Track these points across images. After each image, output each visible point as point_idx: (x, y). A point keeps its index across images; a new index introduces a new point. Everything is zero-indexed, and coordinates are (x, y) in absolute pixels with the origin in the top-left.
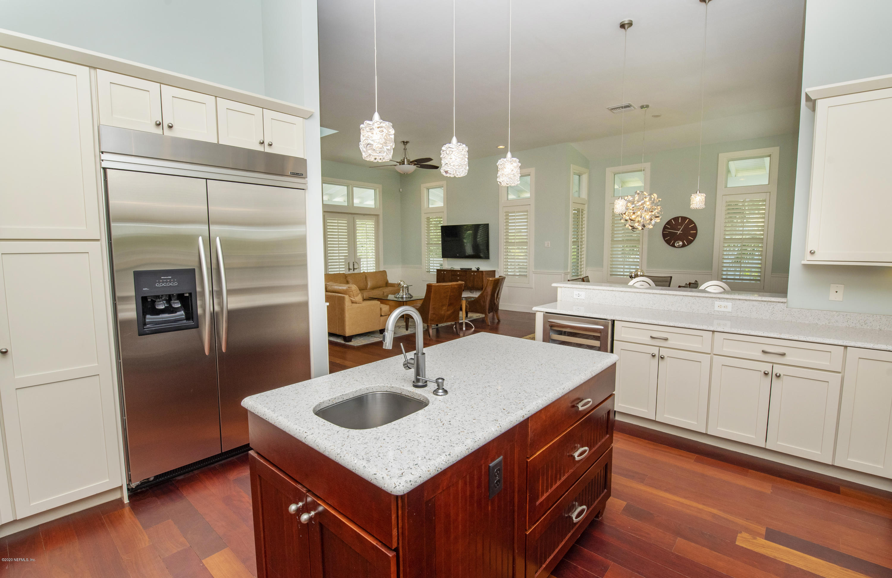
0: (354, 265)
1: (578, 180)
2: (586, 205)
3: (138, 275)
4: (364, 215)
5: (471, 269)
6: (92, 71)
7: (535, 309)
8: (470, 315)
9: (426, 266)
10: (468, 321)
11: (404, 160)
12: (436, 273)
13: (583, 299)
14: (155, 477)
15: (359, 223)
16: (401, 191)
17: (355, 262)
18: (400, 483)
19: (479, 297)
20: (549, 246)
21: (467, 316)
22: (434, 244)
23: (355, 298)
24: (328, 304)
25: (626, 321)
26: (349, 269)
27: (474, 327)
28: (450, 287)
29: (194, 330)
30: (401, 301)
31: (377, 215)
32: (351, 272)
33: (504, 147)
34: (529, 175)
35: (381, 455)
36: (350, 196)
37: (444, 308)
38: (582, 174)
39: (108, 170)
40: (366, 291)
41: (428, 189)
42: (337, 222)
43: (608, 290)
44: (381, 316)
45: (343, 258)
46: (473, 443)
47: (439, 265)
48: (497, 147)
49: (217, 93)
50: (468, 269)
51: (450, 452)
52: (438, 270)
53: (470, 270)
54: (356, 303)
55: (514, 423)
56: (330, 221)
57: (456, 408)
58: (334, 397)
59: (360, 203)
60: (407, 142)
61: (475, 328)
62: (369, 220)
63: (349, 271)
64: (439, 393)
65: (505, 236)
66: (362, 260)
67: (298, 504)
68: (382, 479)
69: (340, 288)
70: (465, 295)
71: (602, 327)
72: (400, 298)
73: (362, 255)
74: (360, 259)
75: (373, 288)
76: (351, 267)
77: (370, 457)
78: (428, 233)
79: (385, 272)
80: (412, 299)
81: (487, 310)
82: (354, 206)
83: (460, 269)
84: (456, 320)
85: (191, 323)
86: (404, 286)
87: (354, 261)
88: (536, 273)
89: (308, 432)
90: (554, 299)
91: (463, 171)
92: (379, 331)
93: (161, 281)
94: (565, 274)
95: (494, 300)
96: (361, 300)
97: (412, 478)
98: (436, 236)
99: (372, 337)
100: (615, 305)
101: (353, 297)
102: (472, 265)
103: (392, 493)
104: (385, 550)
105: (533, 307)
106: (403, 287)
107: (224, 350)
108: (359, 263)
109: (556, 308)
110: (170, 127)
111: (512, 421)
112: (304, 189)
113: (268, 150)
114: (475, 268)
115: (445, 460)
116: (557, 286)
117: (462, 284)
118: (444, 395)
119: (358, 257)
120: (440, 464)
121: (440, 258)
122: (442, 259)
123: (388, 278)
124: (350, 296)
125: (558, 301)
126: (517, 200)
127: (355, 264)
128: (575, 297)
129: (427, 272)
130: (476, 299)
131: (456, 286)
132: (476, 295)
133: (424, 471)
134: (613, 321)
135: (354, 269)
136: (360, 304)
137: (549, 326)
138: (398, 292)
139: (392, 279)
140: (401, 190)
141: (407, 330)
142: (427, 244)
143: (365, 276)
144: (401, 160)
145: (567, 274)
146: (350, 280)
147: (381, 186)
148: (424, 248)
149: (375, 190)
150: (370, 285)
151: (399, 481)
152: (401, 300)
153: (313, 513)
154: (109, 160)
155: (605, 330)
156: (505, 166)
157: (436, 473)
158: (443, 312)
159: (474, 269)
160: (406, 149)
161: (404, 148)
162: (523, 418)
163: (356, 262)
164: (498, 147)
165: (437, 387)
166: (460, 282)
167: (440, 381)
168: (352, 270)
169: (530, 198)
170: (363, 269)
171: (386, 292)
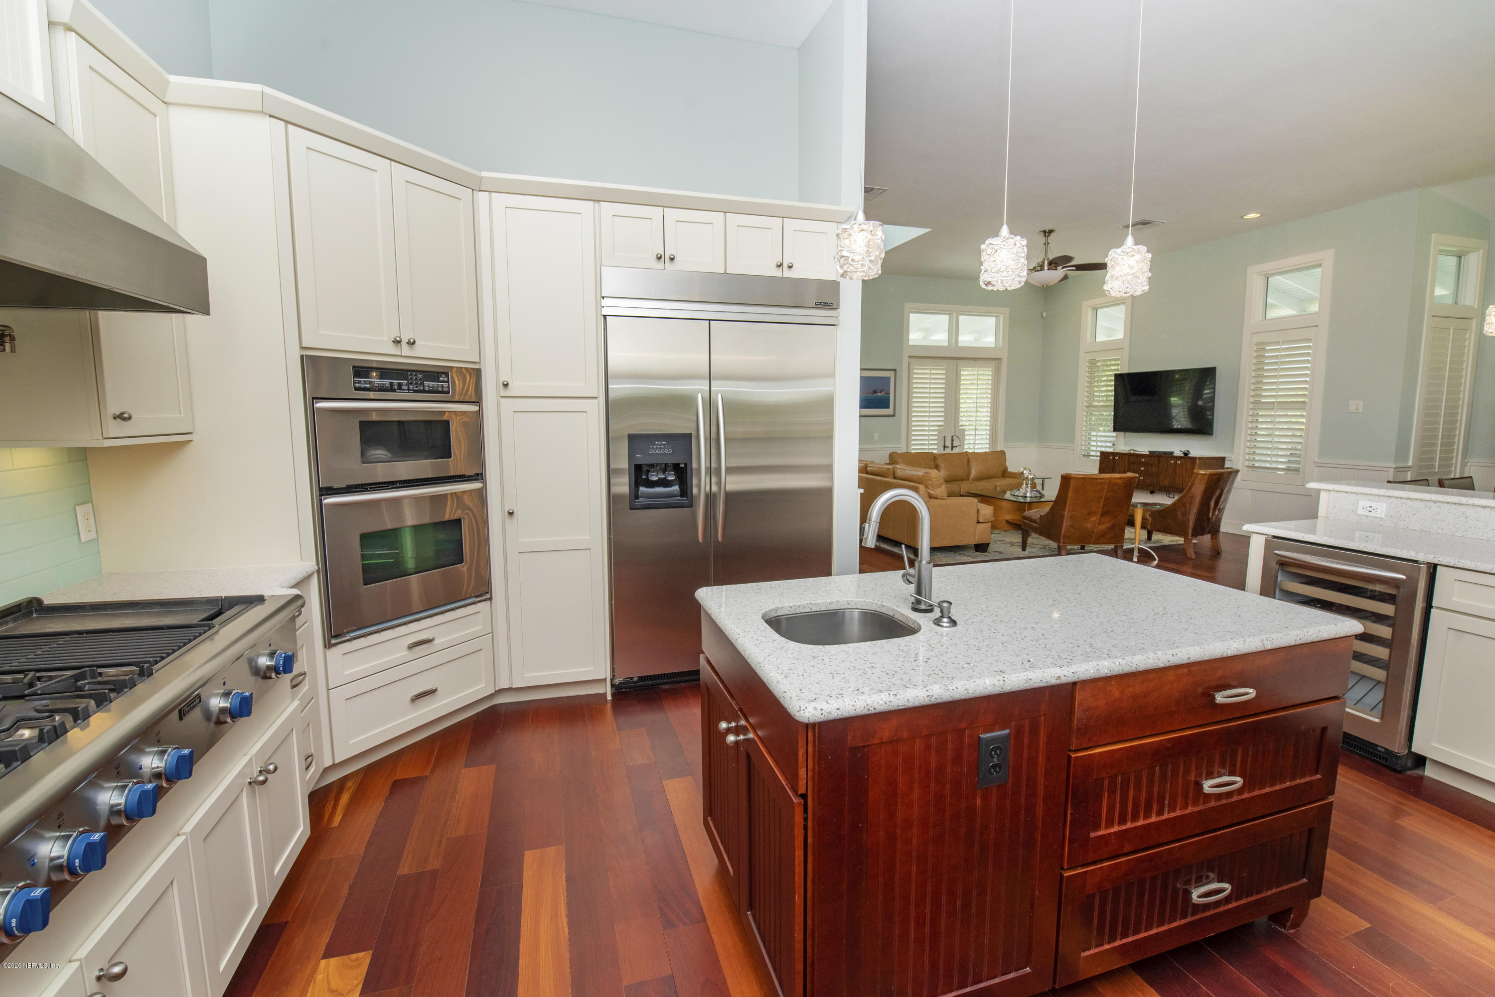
0: (952, 440)
1: (1454, 267)
2: (1474, 321)
3: (632, 438)
4: (975, 360)
5: (1172, 453)
6: (596, 204)
7: (1247, 527)
8: (1156, 536)
9: (1085, 446)
10: (1149, 548)
11: (1043, 262)
12: (1099, 458)
13: (1381, 518)
14: (639, 677)
15: (968, 375)
16: (1044, 317)
17: (954, 436)
18: (806, 708)
19: (1174, 504)
21: (1149, 538)
22: (1100, 406)
23: (935, 490)
24: (862, 491)
25: (1466, 567)
26: (945, 447)
27: (1157, 559)
28: (1108, 481)
29: (686, 510)
30: (1022, 502)
31: (998, 360)
32: (948, 451)
33: (1259, 215)
34: (1320, 265)
35: (806, 675)
36: (954, 330)
37: (1094, 519)
38: (1466, 253)
39: (607, 317)
40: (967, 482)
41: (1096, 310)
42: (929, 372)
43: (1448, 503)
44: (978, 522)
45: (936, 428)
46: (942, 690)
47: (1110, 445)
48: (1242, 217)
49: (726, 208)
50: (1166, 452)
51: (898, 693)
52: (1102, 453)
53: (1170, 455)
54: (936, 498)
55: (1034, 683)
56: (919, 371)
57: (952, 646)
58: (798, 604)
59: (975, 340)
60: (1051, 232)
61: (1159, 561)
62: (986, 368)
63: (944, 450)
64: (943, 622)
65: (1253, 390)
66: (966, 433)
67: (730, 724)
68: (789, 699)
69: (915, 473)
70: (1140, 498)
71: (1404, 577)
72: (1020, 496)
73: (966, 425)
74: (964, 430)
75: (979, 479)
76: (948, 444)
77: (791, 674)
78: (1091, 386)
79: (1003, 453)
80: (1042, 500)
81: (1190, 532)
82: (959, 345)
83: (1146, 452)
84: (1118, 542)
85: (684, 500)
86: (1030, 477)
88: (1321, 465)
89: (741, 634)
90: (1312, 513)
91: (1014, 279)
92: (973, 546)
93: (655, 447)
94: (1397, 470)
95: (1209, 512)
96: (945, 495)
97: (825, 707)
98: (1106, 392)
99: (960, 554)
100: (1463, 536)
101: (932, 489)
102: (1174, 445)
103: (795, 717)
104: (792, 794)
105: (1244, 525)
106: (1027, 478)
107: (720, 539)
108: (961, 438)
109: (1313, 532)
110: (672, 259)
111: (1030, 679)
112: (834, 325)
113: (788, 274)
114: (1180, 452)
115: (884, 700)
116: (1320, 488)
117: (1132, 478)
118: (949, 627)
119: (960, 428)
120: (876, 703)
121: (1109, 431)
122: (1114, 434)
123: (1007, 462)
124: (926, 487)
125: (1319, 518)
126: (1299, 316)
127: (955, 438)
128: (1360, 511)
129: (1085, 456)
130: (1166, 508)
131: (1119, 481)
132: (1164, 500)
133: (847, 703)
134: (1433, 568)
135: (952, 447)
136: (943, 501)
137: (1277, 563)
138: (1018, 487)
139: (1013, 466)
140: (1045, 314)
141: (1024, 549)
142: (1087, 407)
143: (968, 458)
144: (1038, 264)
145: (1405, 469)
146: (942, 465)
147: (1008, 309)
148: (1081, 414)
149: (997, 317)
150: (974, 473)
151: (806, 705)
152: (1021, 500)
153: (741, 737)
154: (610, 307)
155: (1412, 582)
156: (1117, 262)
157: (866, 712)
158: (1089, 526)
159: (1178, 453)
160: (1048, 243)
161: (1044, 242)
162: (1056, 679)
163: (957, 436)
164: (1244, 217)
165: (941, 614)
166: (1129, 474)
167: (945, 605)
168: (950, 448)
169: (1317, 313)
170: (966, 447)
171: (1000, 486)
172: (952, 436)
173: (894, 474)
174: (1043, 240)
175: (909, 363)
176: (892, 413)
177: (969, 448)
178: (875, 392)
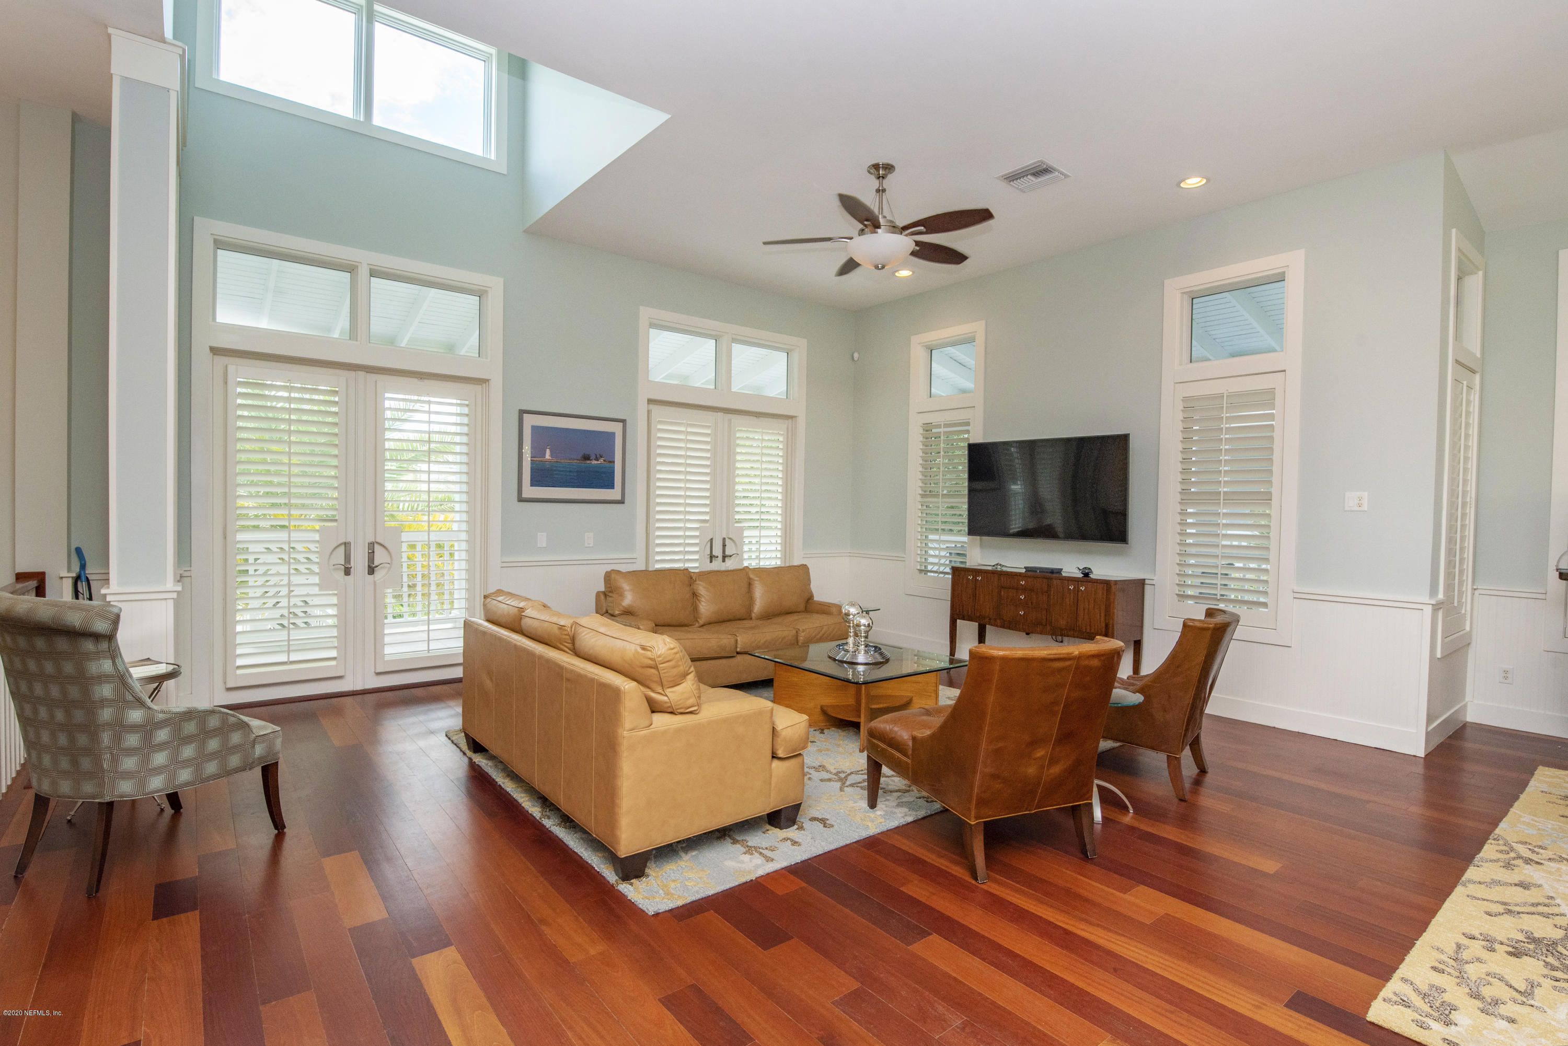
0: (724, 546)
4: (756, 416)
5: (1059, 571)
9: (919, 556)
16: (856, 359)
17: (727, 539)
20: (1365, 507)
23: (668, 691)
26: (712, 557)
27: (1130, 808)
31: (791, 417)
32: (717, 565)
36: (722, 362)
37: (1040, 753)
40: (747, 623)
42: (683, 429)
44: (774, 759)
45: (697, 525)
48: (1178, 185)
50: (1052, 571)
52: (954, 568)
53: (1056, 572)
54: (671, 713)
56: (667, 427)
60: (889, 168)
61: (1133, 813)
62: (771, 429)
63: (711, 562)
66: (746, 533)
72: (846, 661)
73: (745, 521)
74: (742, 529)
75: (769, 616)
76: (718, 551)
79: (804, 568)
82: (733, 389)
83: (1024, 571)
87: (725, 537)
88: (1302, 596)
92: (765, 818)
101: (660, 690)
102: (1065, 558)
106: (856, 622)
108: (739, 543)
114: (1077, 571)
119: (737, 524)
121: (962, 535)
123: (812, 586)
127: (727, 544)
135: (724, 557)
136: (686, 716)
139: (822, 592)
140: (856, 355)
142: (922, 496)
143: (746, 577)
146: (704, 592)
147: (806, 341)
148: (914, 506)
149: (787, 351)
150: (758, 605)
152: (847, 672)
158: (1031, 771)
159: (1071, 572)
160: (884, 191)
161: (877, 188)
163: (731, 538)
164: (1182, 183)
168: (720, 558)
170: (746, 556)
171: (804, 631)
172: (724, 539)
173: (573, 643)
174: (875, 184)
175: (649, 412)
176: (619, 498)
177: (750, 558)
178: (587, 458)
